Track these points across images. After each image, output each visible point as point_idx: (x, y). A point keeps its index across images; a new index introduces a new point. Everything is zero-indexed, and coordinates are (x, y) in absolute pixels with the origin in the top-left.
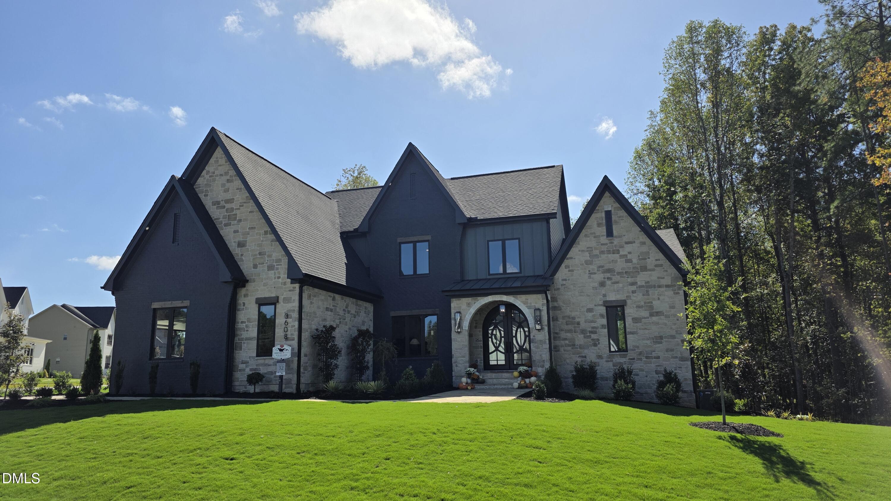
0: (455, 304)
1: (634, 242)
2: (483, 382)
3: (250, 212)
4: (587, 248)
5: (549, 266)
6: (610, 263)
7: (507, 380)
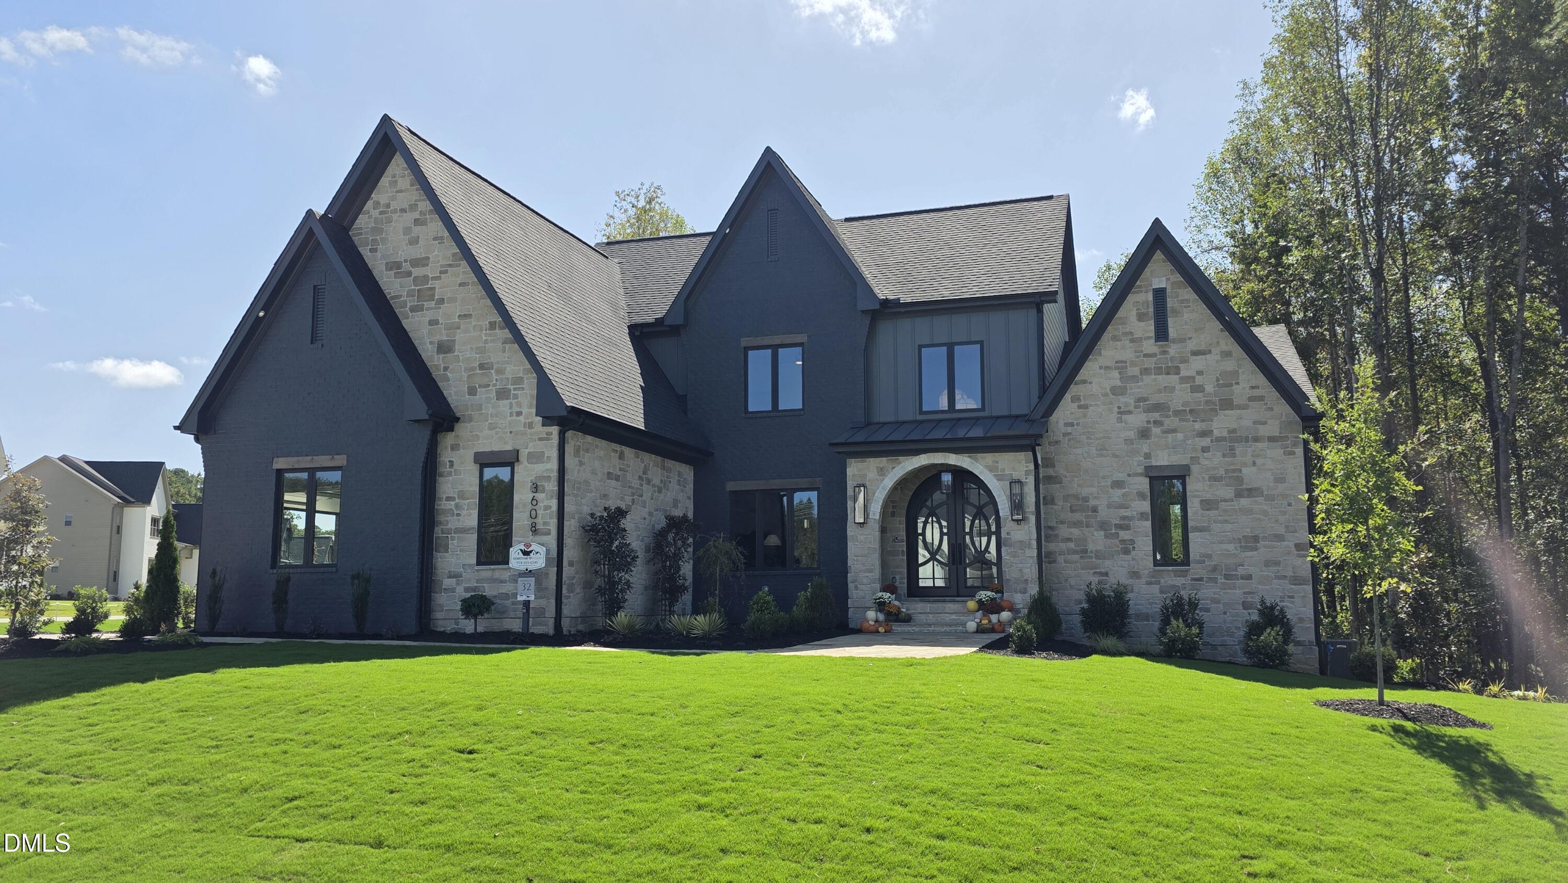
0: (855, 469)
1: (1210, 352)
2: (908, 619)
3: (461, 285)
4: (1117, 362)
5: (1040, 398)
6: (1160, 391)
7: (954, 617)
